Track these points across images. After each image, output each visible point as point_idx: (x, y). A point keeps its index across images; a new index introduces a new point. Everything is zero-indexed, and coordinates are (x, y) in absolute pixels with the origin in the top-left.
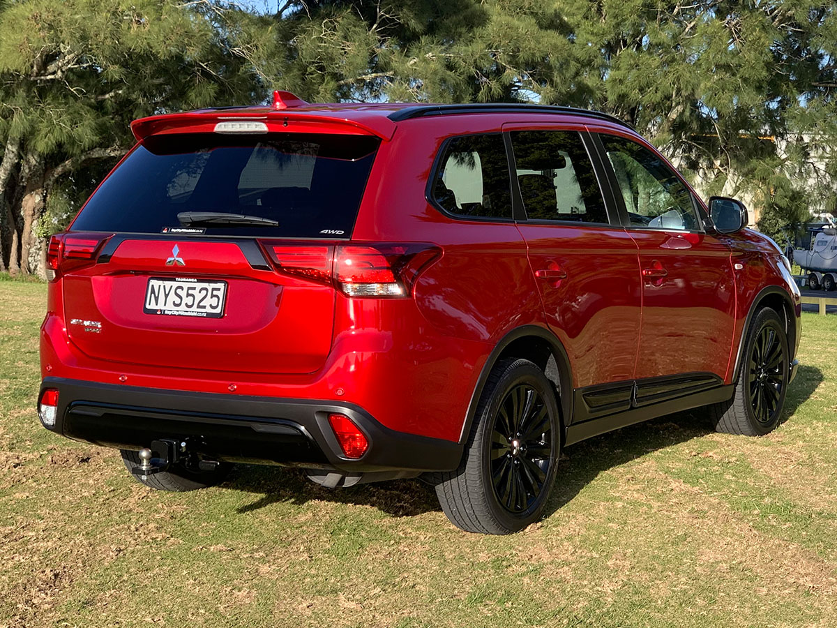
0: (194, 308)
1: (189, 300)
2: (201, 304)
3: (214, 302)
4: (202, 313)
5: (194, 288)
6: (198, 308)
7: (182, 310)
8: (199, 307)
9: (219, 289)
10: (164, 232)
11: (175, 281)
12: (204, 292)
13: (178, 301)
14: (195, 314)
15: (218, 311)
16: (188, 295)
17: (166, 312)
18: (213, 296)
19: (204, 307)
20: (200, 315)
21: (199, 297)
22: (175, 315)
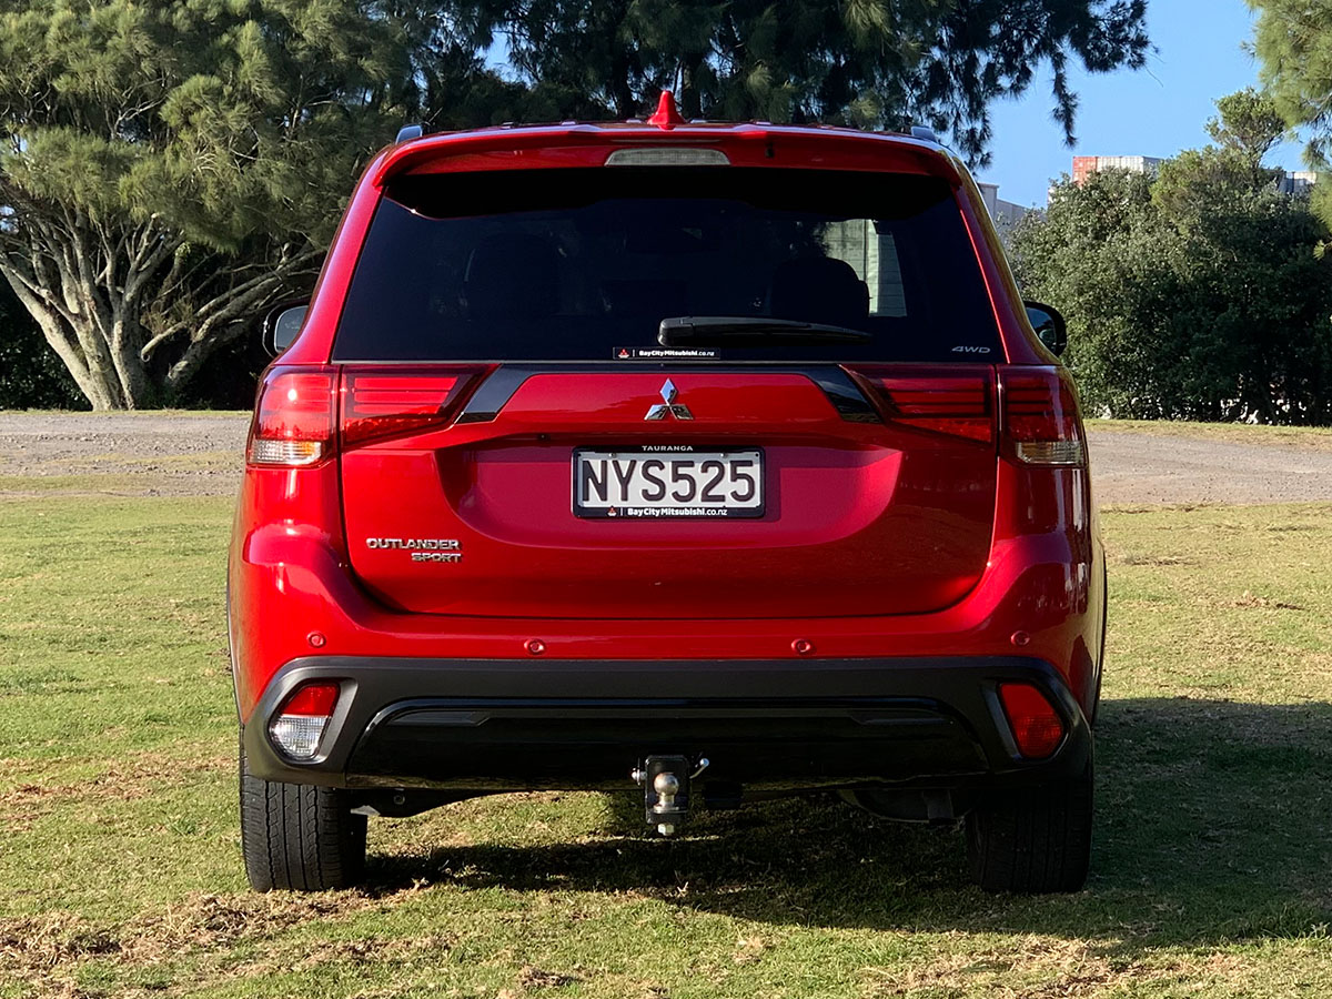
0: (697, 501)
1: (683, 487)
2: (710, 494)
3: (742, 487)
4: (717, 509)
5: (691, 464)
6: (703, 501)
7: (668, 505)
8: (706, 497)
9: (750, 464)
10: (621, 356)
11: (642, 451)
12: (714, 471)
13: (654, 489)
14: (702, 513)
15: (755, 502)
16: (677, 477)
17: (630, 512)
18: (735, 477)
19: (722, 498)
20: (713, 513)
21: (703, 480)
22: (653, 517)
